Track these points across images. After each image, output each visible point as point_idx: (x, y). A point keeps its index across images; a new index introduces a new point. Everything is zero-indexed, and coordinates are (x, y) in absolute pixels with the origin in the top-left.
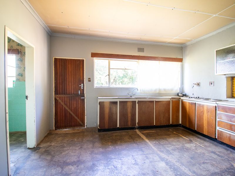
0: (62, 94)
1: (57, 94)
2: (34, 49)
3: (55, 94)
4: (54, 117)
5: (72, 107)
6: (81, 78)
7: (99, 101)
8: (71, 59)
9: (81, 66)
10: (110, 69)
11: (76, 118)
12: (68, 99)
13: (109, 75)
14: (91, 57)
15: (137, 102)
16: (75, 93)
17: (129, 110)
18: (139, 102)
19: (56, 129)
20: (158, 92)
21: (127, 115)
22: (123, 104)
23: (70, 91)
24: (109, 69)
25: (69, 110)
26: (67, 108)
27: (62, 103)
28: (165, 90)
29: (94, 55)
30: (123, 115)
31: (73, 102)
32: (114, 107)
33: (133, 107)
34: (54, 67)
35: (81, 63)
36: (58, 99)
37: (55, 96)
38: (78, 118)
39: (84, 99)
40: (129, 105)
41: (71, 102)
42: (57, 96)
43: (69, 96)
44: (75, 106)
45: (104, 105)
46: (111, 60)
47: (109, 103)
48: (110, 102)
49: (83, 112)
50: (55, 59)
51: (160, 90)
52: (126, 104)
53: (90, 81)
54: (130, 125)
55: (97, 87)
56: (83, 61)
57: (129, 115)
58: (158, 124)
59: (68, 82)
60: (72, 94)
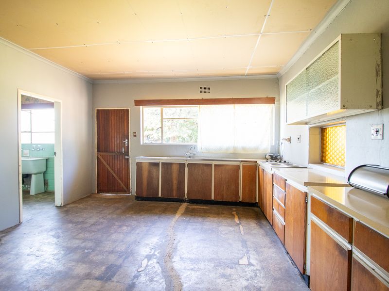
0: (105, 152)
1: (100, 152)
2: (61, 104)
3: (97, 151)
4: (96, 178)
5: (115, 168)
6: (126, 133)
7: (137, 161)
8: (115, 110)
9: (126, 117)
10: (164, 120)
11: (119, 181)
12: (111, 157)
13: (161, 128)
14: (135, 105)
15: (186, 165)
16: (118, 151)
17: (175, 175)
18: (189, 164)
19: (98, 193)
20: (231, 151)
21: (172, 182)
22: (167, 166)
23: (113, 148)
24: (162, 119)
25: (112, 171)
26: (110, 169)
27: (105, 163)
28: (244, 149)
29: (139, 103)
30: (167, 181)
31: (116, 162)
32: (155, 170)
33: (180, 171)
34: (96, 119)
35: (126, 114)
36: (100, 157)
37: (97, 154)
38: (122, 182)
39: (129, 158)
40: (175, 169)
41: (114, 161)
42: (100, 153)
43: (111, 154)
44: (119, 167)
45: (142, 167)
46: (164, 107)
47: (148, 164)
48: (150, 163)
49: (127, 175)
50: (97, 110)
51: (235, 148)
52: (171, 167)
53: (135, 136)
54: (175, 195)
55: (146, 143)
56: (128, 110)
57: (175, 182)
58: (219, 199)
59: (110, 137)
60: (115, 152)
